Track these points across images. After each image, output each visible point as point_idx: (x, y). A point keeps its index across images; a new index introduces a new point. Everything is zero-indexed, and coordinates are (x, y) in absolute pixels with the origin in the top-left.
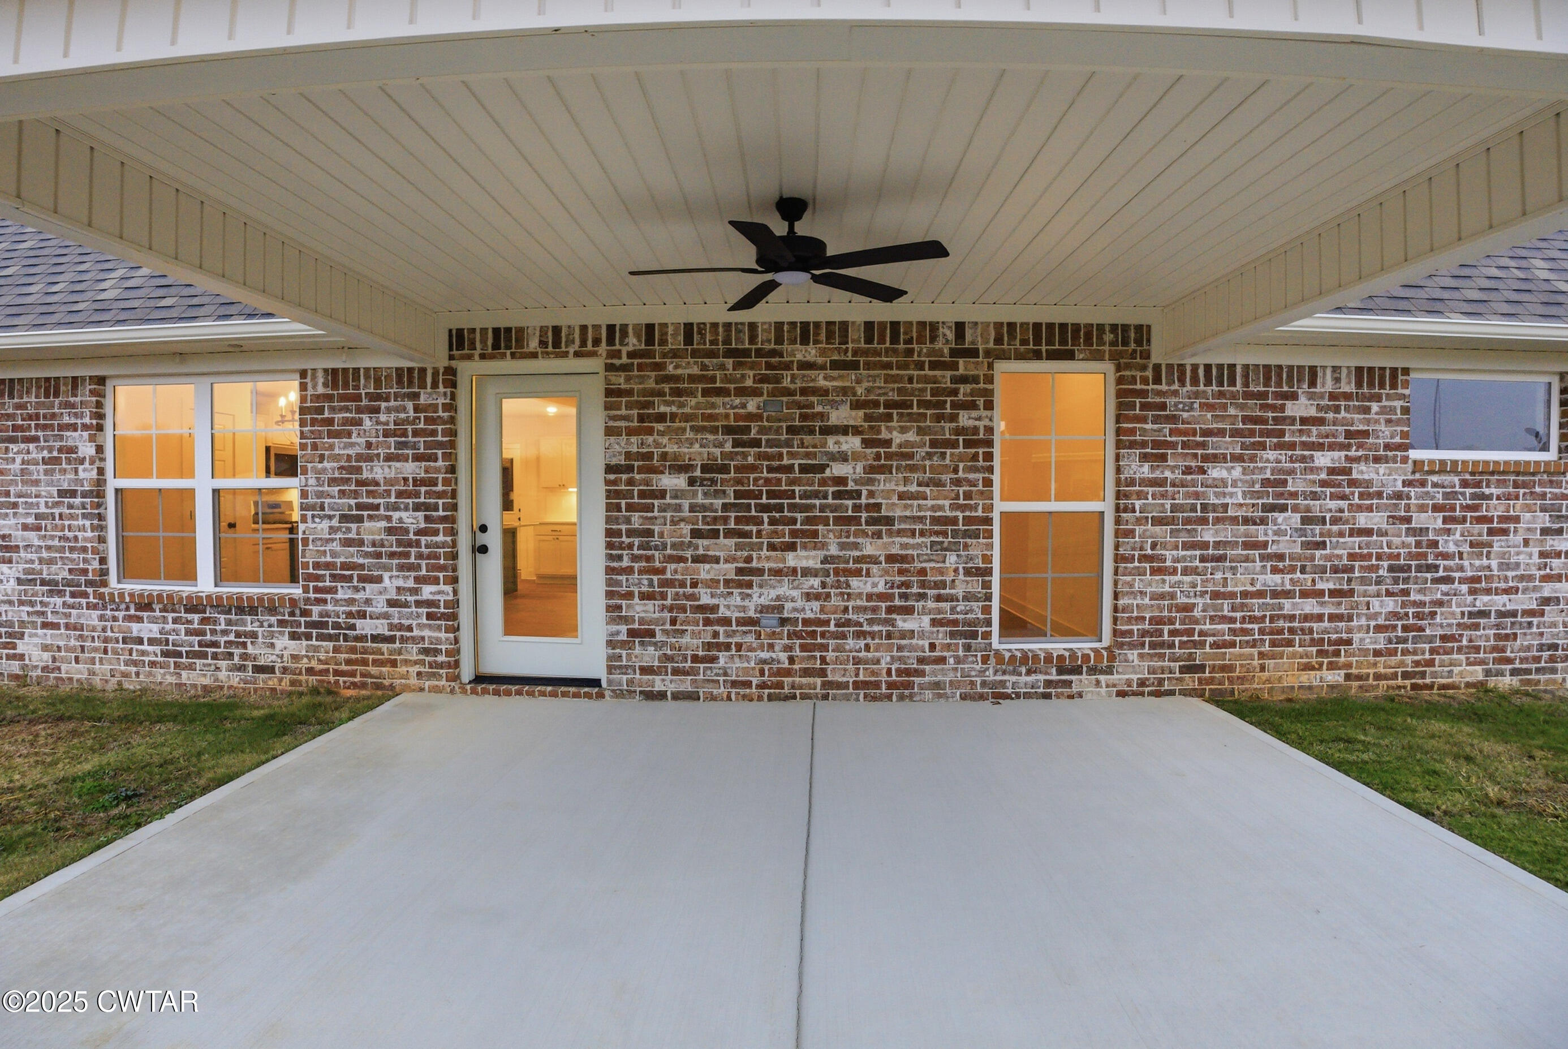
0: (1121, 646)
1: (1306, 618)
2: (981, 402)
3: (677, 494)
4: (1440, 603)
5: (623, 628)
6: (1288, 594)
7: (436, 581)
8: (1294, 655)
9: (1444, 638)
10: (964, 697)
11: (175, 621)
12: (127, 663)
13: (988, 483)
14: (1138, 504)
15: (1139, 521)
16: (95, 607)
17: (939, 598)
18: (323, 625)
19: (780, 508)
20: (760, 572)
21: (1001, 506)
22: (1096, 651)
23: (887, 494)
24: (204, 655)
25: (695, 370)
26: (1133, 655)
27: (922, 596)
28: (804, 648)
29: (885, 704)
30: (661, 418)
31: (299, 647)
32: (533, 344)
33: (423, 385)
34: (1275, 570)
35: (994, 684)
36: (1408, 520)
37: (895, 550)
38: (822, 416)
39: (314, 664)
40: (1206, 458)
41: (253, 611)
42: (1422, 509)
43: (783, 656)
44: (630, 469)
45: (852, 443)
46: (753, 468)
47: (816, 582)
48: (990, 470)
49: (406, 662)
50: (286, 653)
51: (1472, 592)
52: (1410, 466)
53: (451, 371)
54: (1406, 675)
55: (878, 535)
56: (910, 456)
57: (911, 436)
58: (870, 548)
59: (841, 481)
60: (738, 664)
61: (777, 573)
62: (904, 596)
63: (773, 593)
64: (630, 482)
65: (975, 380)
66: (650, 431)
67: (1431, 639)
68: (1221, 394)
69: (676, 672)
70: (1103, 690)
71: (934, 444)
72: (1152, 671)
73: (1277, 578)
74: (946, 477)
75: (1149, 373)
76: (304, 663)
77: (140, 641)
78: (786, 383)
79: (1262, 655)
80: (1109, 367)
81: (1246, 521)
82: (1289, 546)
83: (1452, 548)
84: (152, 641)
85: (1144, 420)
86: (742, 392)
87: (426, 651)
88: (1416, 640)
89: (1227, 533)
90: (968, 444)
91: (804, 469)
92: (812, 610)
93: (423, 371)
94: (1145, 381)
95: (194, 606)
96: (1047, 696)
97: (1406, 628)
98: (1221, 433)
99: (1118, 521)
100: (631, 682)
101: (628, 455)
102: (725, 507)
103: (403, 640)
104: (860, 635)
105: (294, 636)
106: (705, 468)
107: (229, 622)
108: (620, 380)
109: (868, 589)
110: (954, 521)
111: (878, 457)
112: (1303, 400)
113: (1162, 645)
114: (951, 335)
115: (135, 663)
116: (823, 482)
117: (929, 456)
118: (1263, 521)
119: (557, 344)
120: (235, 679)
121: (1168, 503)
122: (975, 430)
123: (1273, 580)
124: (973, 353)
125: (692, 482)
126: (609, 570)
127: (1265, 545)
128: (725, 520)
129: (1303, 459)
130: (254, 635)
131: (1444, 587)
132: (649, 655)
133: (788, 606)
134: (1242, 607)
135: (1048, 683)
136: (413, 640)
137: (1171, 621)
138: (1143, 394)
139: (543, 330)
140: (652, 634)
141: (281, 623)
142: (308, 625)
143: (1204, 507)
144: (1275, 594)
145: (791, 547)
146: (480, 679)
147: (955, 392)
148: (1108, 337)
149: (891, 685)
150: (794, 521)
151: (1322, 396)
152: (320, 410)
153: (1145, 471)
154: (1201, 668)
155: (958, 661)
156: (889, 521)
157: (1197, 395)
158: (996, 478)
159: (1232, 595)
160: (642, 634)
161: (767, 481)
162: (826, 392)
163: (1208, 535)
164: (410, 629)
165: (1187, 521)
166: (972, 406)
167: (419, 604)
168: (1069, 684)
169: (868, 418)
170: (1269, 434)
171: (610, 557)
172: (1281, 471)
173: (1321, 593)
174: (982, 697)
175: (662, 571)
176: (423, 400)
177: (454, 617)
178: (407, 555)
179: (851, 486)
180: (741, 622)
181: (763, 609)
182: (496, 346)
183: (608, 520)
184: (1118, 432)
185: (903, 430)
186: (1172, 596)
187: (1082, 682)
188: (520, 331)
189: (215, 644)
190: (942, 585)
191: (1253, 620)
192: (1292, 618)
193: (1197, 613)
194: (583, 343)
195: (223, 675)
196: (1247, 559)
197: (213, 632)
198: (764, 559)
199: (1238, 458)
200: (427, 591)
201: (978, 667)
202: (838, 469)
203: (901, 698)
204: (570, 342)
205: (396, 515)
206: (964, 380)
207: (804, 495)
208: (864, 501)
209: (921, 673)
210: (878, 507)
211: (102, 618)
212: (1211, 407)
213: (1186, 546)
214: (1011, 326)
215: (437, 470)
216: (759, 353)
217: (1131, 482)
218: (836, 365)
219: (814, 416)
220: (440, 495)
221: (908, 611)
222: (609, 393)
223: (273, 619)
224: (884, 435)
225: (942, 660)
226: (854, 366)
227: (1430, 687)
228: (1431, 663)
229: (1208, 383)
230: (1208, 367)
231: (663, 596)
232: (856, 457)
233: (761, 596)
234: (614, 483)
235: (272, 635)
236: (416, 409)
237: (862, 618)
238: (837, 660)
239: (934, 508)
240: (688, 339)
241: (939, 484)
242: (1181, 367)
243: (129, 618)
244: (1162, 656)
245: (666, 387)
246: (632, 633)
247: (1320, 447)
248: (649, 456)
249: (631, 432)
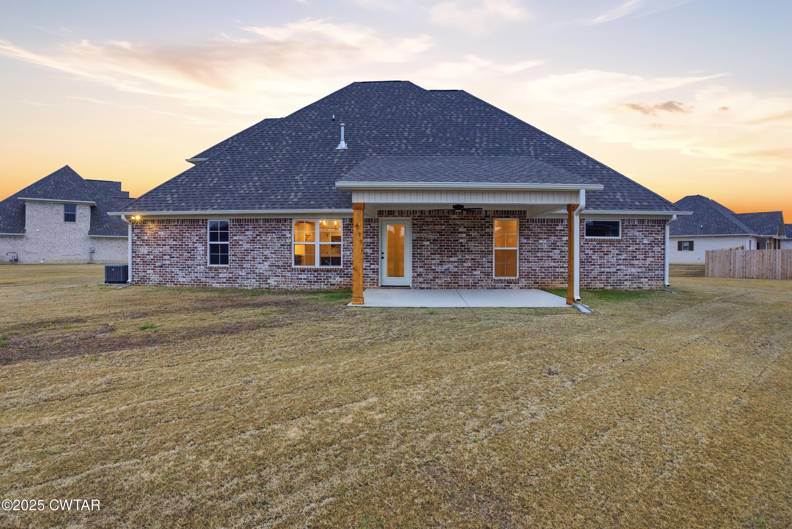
0: (520, 278)
1: (561, 272)
2: (491, 227)
3: (427, 246)
4: (593, 270)
5: (416, 274)
6: (557, 267)
7: (375, 264)
8: (559, 281)
9: (593, 278)
10: (487, 288)
11: (310, 274)
12: (297, 284)
13: (492, 243)
14: (524, 248)
15: (524, 251)
16: (290, 271)
17: (482, 267)
18: (348, 274)
19: (449, 249)
20: (444, 262)
21: (495, 248)
22: (515, 279)
23: (471, 246)
24: (318, 282)
25: (431, 220)
26: (523, 280)
27: (478, 267)
28: (454, 278)
29: (470, 290)
30: (424, 230)
31: (340, 279)
32: (397, 214)
33: (372, 222)
34: (554, 262)
35: (493, 286)
36: (585, 252)
37: (473, 257)
38: (458, 230)
39: (345, 283)
40: (538, 238)
41: (330, 271)
42: (588, 249)
43: (449, 279)
44: (418, 240)
45: (464, 235)
46: (444, 240)
47: (456, 264)
48: (492, 241)
49: (367, 282)
50: (338, 281)
51: (600, 268)
52: (584, 240)
53: (378, 219)
54: (585, 286)
55: (469, 254)
56: (475, 238)
57: (476, 234)
58: (467, 257)
59: (461, 243)
60: (440, 281)
61: (448, 262)
62: (474, 267)
63: (447, 266)
64: (418, 243)
65: (489, 222)
66: (422, 233)
67: (591, 278)
68: (542, 225)
69: (427, 283)
70: (517, 287)
71: (481, 235)
72: (527, 283)
73: (555, 264)
74: (483, 242)
75: (526, 221)
76: (343, 283)
77: (301, 279)
78: (450, 223)
79: (552, 280)
80: (518, 219)
81: (548, 252)
82: (557, 257)
83: (595, 258)
84: (304, 279)
85: (525, 230)
86: (441, 225)
87: (372, 280)
88: (587, 278)
89: (543, 254)
90: (488, 235)
91: (454, 240)
92: (456, 270)
93: (372, 219)
94: (525, 222)
95: (316, 270)
96: (505, 288)
97: (584, 275)
98: (542, 233)
99: (520, 251)
100: (417, 285)
101: (417, 238)
102: (438, 248)
103: (366, 277)
104: (465, 275)
105: (340, 277)
106: (433, 240)
107: (324, 274)
108: (415, 222)
109: (467, 265)
110: (485, 251)
111: (469, 238)
112: (560, 226)
113: (530, 278)
114: (484, 213)
115: (300, 284)
116: (458, 243)
117: (480, 238)
118: (551, 252)
119: (402, 214)
120: (325, 287)
121: (530, 248)
122: (489, 233)
123: (554, 264)
124: (489, 217)
125: (431, 243)
126: (413, 262)
127: (552, 257)
128: (438, 251)
129: (560, 238)
130: (330, 277)
131: (593, 266)
132: (421, 280)
133: (451, 269)
134: (547, 270)
135: (505, 286)
136: (369, 277)
137: (531, 273)
138: (525, 225)
139: (399, 211)
140: (422, 275)
141: (337, 274)
142: (344, 274)
143: (538, 249)
144: (554, 267)
145: (451, 257)
146: (382, 286)
147: (485, 225)
148: (517, 213)
149: (472, 286)
150: (452, 251)
151: (564, 225)
152: (348, 227)
153: (525, 241)
154: (538, 283)
155: (486, 280)
156: (472, 251)
157: (536, 225)
158: (494, 242)
159: (545, 267)
160: (420, 275)
161: (446, 243)
162: (458, 225)
163: (539, 254)
164: (368, 275)
165: (534, 252)
166: (489, 227)
167: (370, 269)
168: (509, 286)
169: (467, 230)
170: (552, 233)
171: (413, 259)
172: (555, 241)
173: (565, 267)
174: (491, 288)
175: (424, 262)
176: (372, 225)
177: (378, 272)
178: (368, 259)
179: (464, 244)
180: (441, 272)
181: (445, 270)
182: (388, 214)
183: (413, 251)
184: (520, 233)
185: (474, 233)
186: (532, 267)
187: (512, 285)
188: (394, 211)
189: (321, 279)
190: (483, 265)
191: (549, 273)
192: (558, 272)
193: (537, 271)
194: (407, 214)
195: (322, 286)
196: (548, 260)
197: (320, 276)
198: (445, 259)
199: (545, 238)
200: (372, 266)
201: (490, 282)
202: (461, 241)
203: (474, 288)
204: (405, 213)
205: (365, 250)
206: (487, 222)
207: (454, 246)
208: (466, 247)
209: (478, 283)
210: (469, 248)
211: (291, 274)
212: (540, 228)
213: (534, 257)
214: (497, 211)
215: (375, 240)
216: (445, 216)
217: (522, 243)
218: (460, 219)
219: (456, 230)
220: (376, 246)
221: (476, 270)
222: (413, 224)
223: (336, 273)
224: (471, 233)
225: (483, 280)
226: (464, 219)
227: (591, 288)
228: (591, 283)
229: (539, 222)
230: (539, 219)
231: (424, 267)
232: (465, 238)
233: (445, 267)
234: (414, 243)
235: (335, 277)
236: (370, 227)
237: (466, 271)
238: (461, 280)
239: (481, 249)
240: (430, 214)
241: (482, 244)
242: (533, 219)
243: (299, 274)
244: (529, 280)
245: (425, 223)
246: (417, 275)
247: (564, 236)
248: (422, 238)
249: (418, 233)
